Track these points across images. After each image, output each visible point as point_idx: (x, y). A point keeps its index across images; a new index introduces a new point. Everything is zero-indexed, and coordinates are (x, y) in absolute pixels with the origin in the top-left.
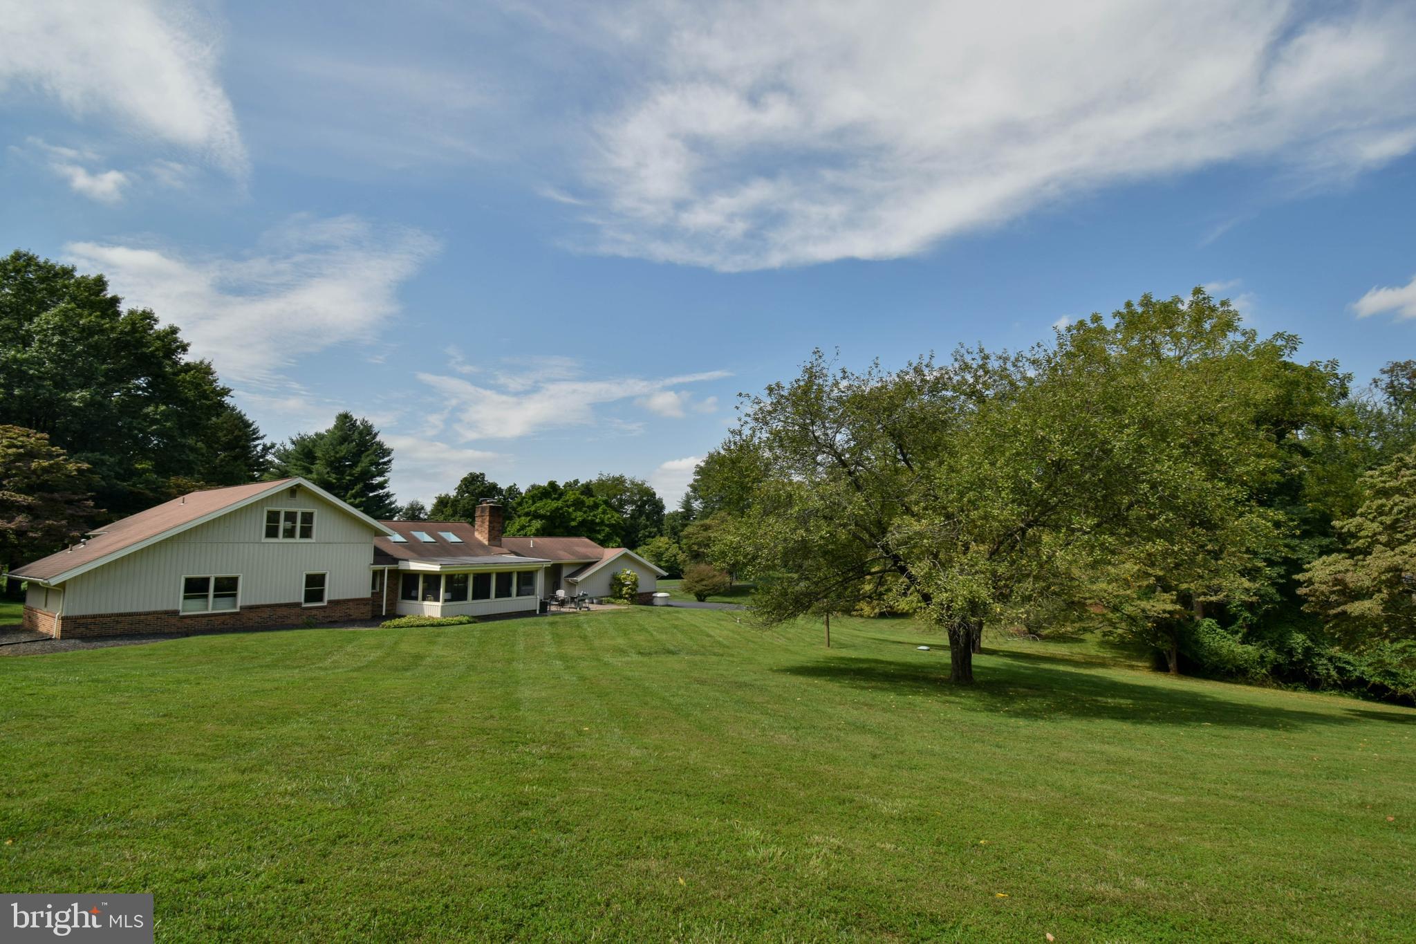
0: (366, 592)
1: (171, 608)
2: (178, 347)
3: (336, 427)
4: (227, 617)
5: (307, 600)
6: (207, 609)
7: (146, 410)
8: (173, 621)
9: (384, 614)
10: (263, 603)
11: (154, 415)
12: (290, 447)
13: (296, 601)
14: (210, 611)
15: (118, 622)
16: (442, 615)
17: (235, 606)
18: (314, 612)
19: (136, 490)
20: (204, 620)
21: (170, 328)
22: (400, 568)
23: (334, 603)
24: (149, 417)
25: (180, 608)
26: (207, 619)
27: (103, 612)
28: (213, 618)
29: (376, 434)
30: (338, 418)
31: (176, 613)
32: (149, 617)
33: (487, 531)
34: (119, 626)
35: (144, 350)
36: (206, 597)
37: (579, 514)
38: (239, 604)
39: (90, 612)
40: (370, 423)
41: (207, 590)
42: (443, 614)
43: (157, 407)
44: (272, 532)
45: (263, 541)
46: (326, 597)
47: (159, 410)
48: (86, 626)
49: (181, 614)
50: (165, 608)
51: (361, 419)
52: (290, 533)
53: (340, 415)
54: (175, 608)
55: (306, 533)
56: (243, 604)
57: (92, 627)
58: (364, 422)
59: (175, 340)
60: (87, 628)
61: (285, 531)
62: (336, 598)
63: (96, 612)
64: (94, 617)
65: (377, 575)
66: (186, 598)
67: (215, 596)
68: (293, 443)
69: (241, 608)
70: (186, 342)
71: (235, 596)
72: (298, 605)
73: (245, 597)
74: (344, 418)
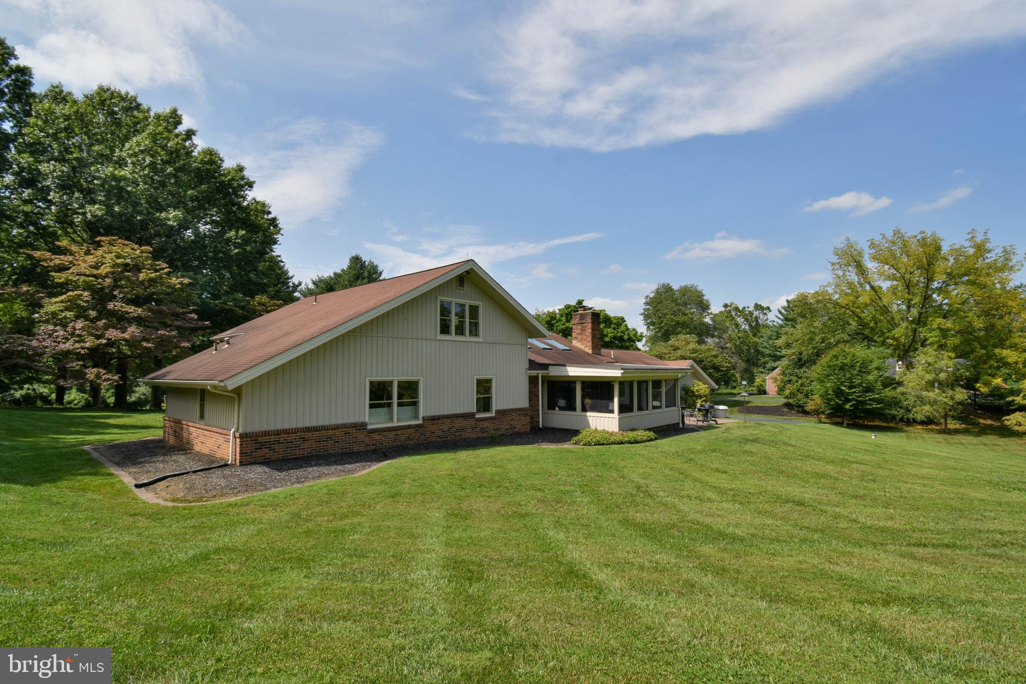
0: (523, 402)
1: (357, 419)
2: (246, 184)
3: (350, 267)
4: (412, 430)
5: (479, 411)
6: (391, 419)
7: (227, 235)
8: (362, 436)
9: (541, 426)
10: (442, 413)
11: (235, 239)
12: (311, 286)
13: (470, 411)
14: (395, 424)
15: (304, 439)
16: (620, 430)
17: (416, 417)
18: (486, 424)
19: (228, 308)
20: (391, 435)
21: (238, 166)
22: (550, 375)
23: (501, 413)
24: (231, 241)
25: (367, 420)
26: (394, 433)
27: (286, 426)
28: (399, 432)
29: (381, 273)
30: (351, 260)
31: (363, 425)
32: (337, 432)
33: (589, 339)
34: (307, 445)
35: (223, 178)
36: (389, 405)
37: (609, 330)
38: (421, 415)
39: (272, 426)
40: (375, 263)
41: (390, 397)
42: (622, 428)
43: (237, 232)
44: (445, 329)
45: (438, 338)
46: (494, 407)
47: (240, 235)
48: (269, 445)
49: (369, 427)
50: (352, 420)
51: (368, 260)
52: (460, 331)
53: (353, 257)
54: (362, 420)
55: (474, 331)
56: (425, 415)
57: (276, 447)
58: (371, 263)
59: (243, 178)
60: (270, 449)
61: (457, 327)
62: (502, 408)
63: (279, 426)
64: (278, 433)
65: (533, 381)
66: (372, 406)
67: (400, 405)
68: (314, 283)
69: (424, 419)
70: (252, 179)
71: (415, 404)
72: (471, 415)
73: (427, 408)
74: (356, 260)
